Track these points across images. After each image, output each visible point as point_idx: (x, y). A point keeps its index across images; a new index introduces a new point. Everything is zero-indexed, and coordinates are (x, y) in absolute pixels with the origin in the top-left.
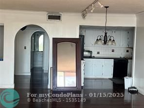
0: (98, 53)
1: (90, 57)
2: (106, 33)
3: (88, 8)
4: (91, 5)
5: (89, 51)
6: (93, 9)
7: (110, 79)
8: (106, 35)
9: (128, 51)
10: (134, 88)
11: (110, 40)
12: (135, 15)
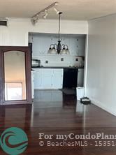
0: (47, 62)
1: (39, 67)
2: (59, 42)
3: (39, 13)
4: (44, 11)
5: (36, 60)
6: (47, 14)
7: (60, 89)
8: (59, 44)
9: (77, 60)
10: (87, 98)
11: (64, 49)
12: (86, 22)
